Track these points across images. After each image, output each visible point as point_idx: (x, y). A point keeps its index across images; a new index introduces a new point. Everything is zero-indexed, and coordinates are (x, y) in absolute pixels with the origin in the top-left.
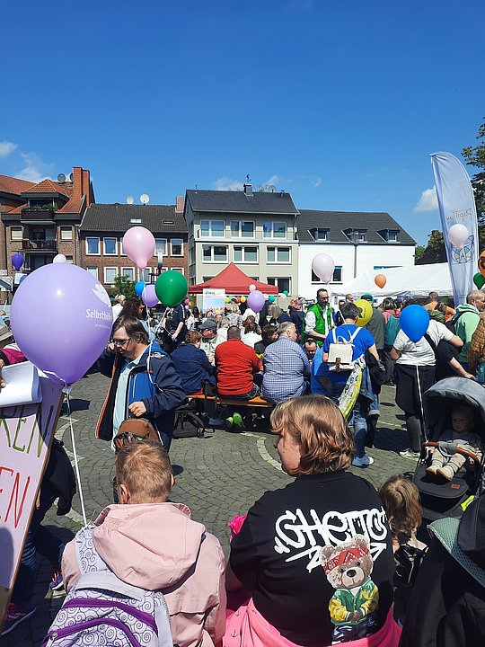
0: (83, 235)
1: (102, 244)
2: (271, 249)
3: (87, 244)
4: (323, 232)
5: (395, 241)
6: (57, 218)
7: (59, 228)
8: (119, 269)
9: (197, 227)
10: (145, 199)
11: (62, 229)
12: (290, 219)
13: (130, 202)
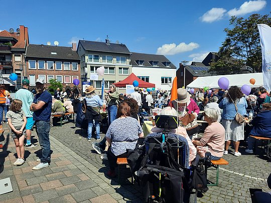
0: (27, 59)
1: (37, 64)
2: (120, 68)
3: (29, 64)
4: (142, 62)
5: (169, 67)
6: (13, 50)
7: (13, 55)
8: (46, 76)
9: (87, 57)
10: (56, 43)
11: (15, 56)
12: (128, 55)
13: (49, 44)
